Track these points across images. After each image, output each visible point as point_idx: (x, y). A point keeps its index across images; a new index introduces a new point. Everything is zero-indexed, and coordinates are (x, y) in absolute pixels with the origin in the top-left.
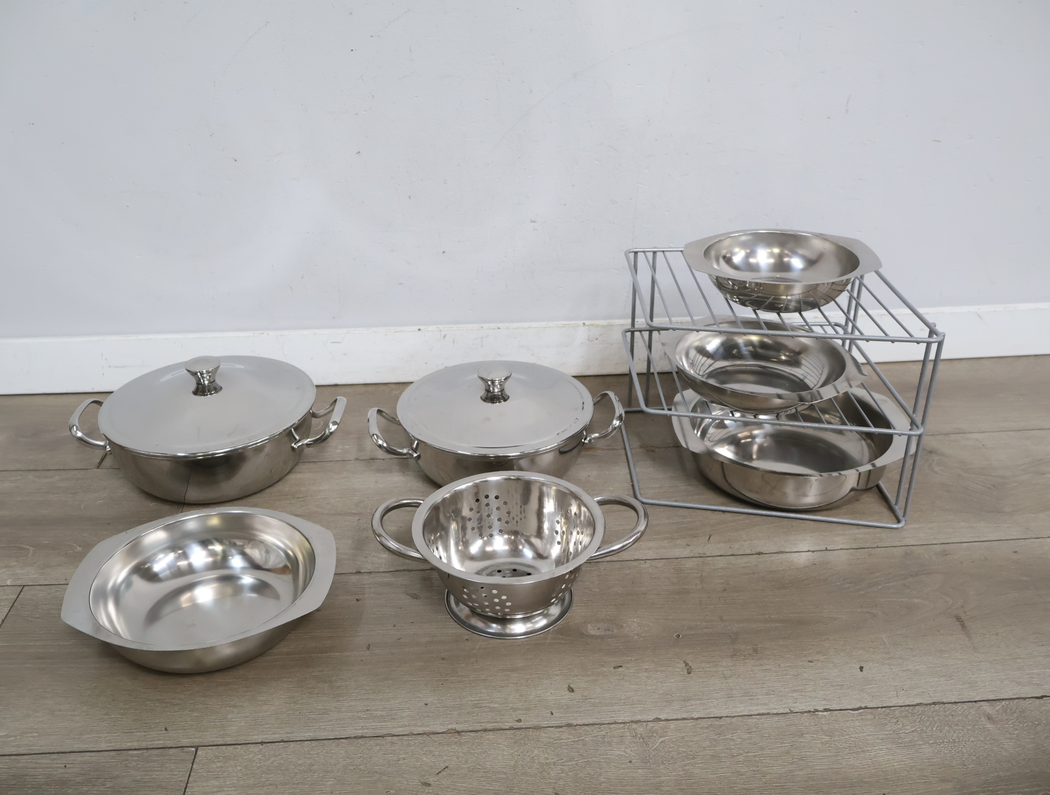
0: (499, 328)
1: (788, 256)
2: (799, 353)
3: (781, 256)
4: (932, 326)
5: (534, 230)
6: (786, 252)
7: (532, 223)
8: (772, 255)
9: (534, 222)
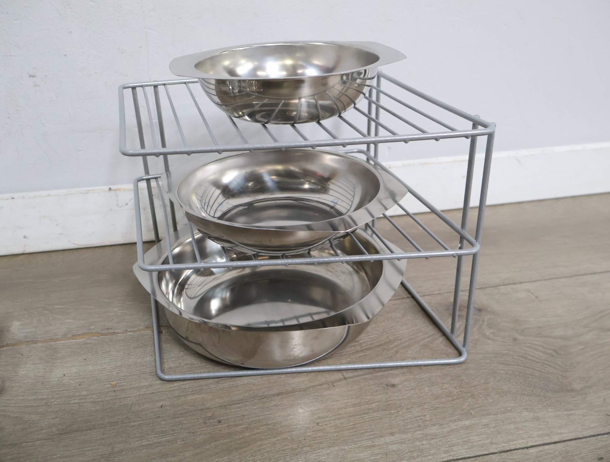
0: (13, 198)
1: (303, 67)
2: (328, 179)
3: (294, 69)
4: (477, 118)
5: (35, 85)
6: (300, 63)
7: (32, 78)
8: (284, 67)
9: (34, 76)
